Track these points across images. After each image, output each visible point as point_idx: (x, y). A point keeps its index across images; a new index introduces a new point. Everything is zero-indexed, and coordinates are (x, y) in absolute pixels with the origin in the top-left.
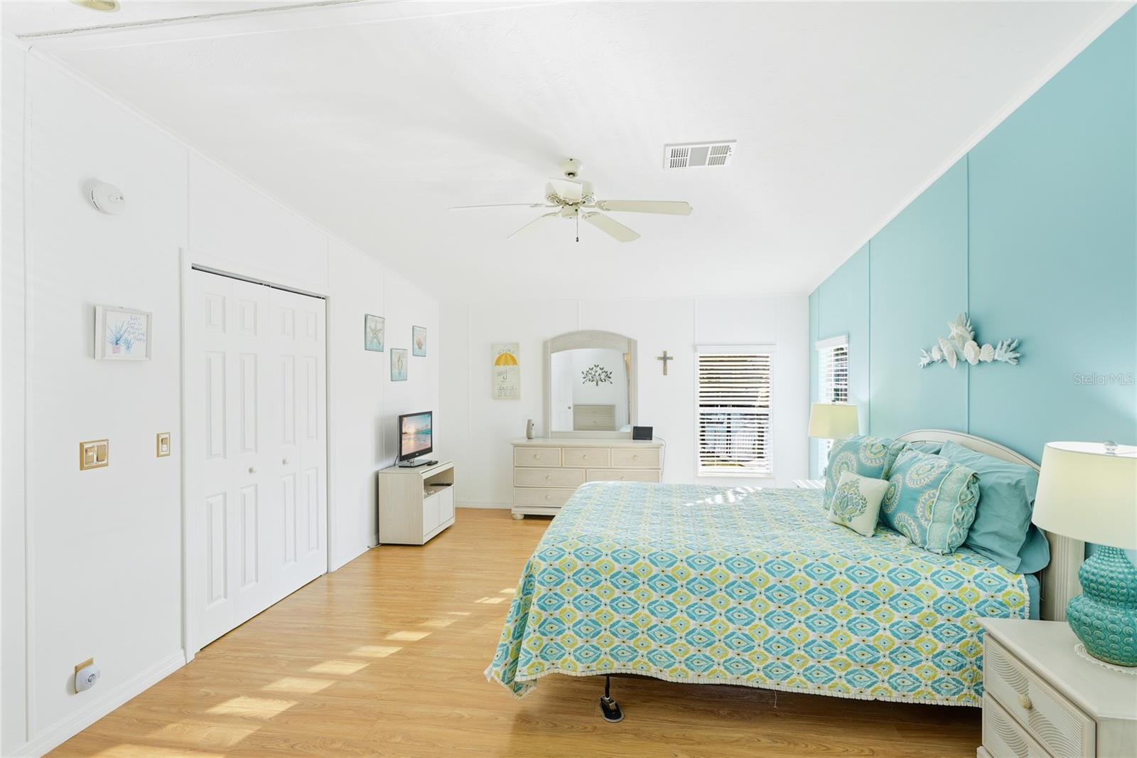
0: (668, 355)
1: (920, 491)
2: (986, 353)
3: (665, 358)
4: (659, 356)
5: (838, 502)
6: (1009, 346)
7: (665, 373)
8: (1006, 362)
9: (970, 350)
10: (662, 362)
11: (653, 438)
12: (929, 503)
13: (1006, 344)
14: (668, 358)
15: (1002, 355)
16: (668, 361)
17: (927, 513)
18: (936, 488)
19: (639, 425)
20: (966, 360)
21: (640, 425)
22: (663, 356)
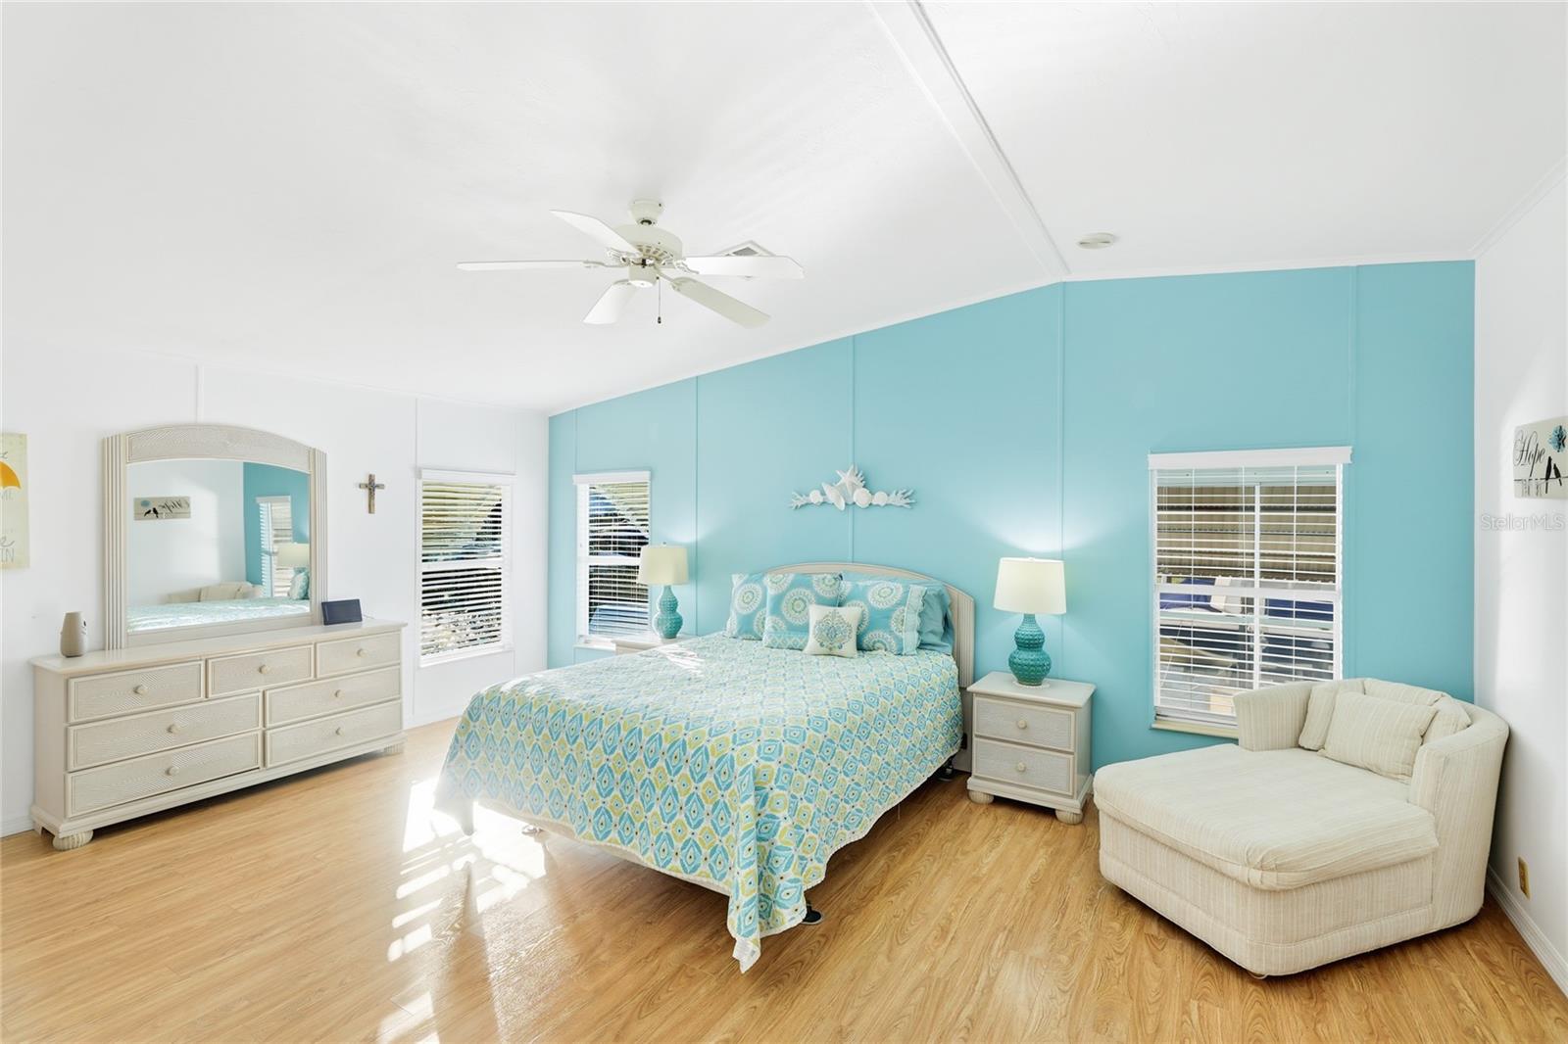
0: (377, 482)
1: (892, 610)
2: (880, 498)
3: (371, 486)
4: (363, 482)
5: (824, 633)
6: (904, 494)
7: (370, 512)
8: (902, 506)
9: (861, 497)
10: (365, 492)
11: (363, 617)
12: (901, 617)
13: (900, 492)
14: (378, 486)
15: (896, 500)
16: (377, 491)
17: (900, 626)
18: (905, 605)
19: (329, 600)
20: (854, 503)
21: (331, 599)
22: (367, 482)
